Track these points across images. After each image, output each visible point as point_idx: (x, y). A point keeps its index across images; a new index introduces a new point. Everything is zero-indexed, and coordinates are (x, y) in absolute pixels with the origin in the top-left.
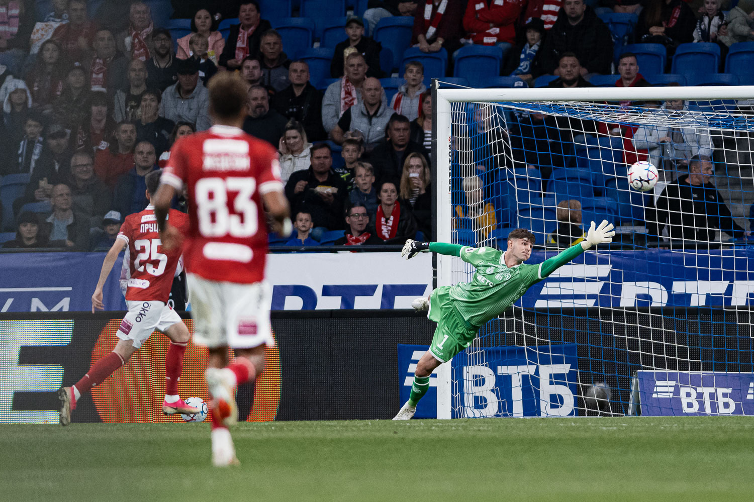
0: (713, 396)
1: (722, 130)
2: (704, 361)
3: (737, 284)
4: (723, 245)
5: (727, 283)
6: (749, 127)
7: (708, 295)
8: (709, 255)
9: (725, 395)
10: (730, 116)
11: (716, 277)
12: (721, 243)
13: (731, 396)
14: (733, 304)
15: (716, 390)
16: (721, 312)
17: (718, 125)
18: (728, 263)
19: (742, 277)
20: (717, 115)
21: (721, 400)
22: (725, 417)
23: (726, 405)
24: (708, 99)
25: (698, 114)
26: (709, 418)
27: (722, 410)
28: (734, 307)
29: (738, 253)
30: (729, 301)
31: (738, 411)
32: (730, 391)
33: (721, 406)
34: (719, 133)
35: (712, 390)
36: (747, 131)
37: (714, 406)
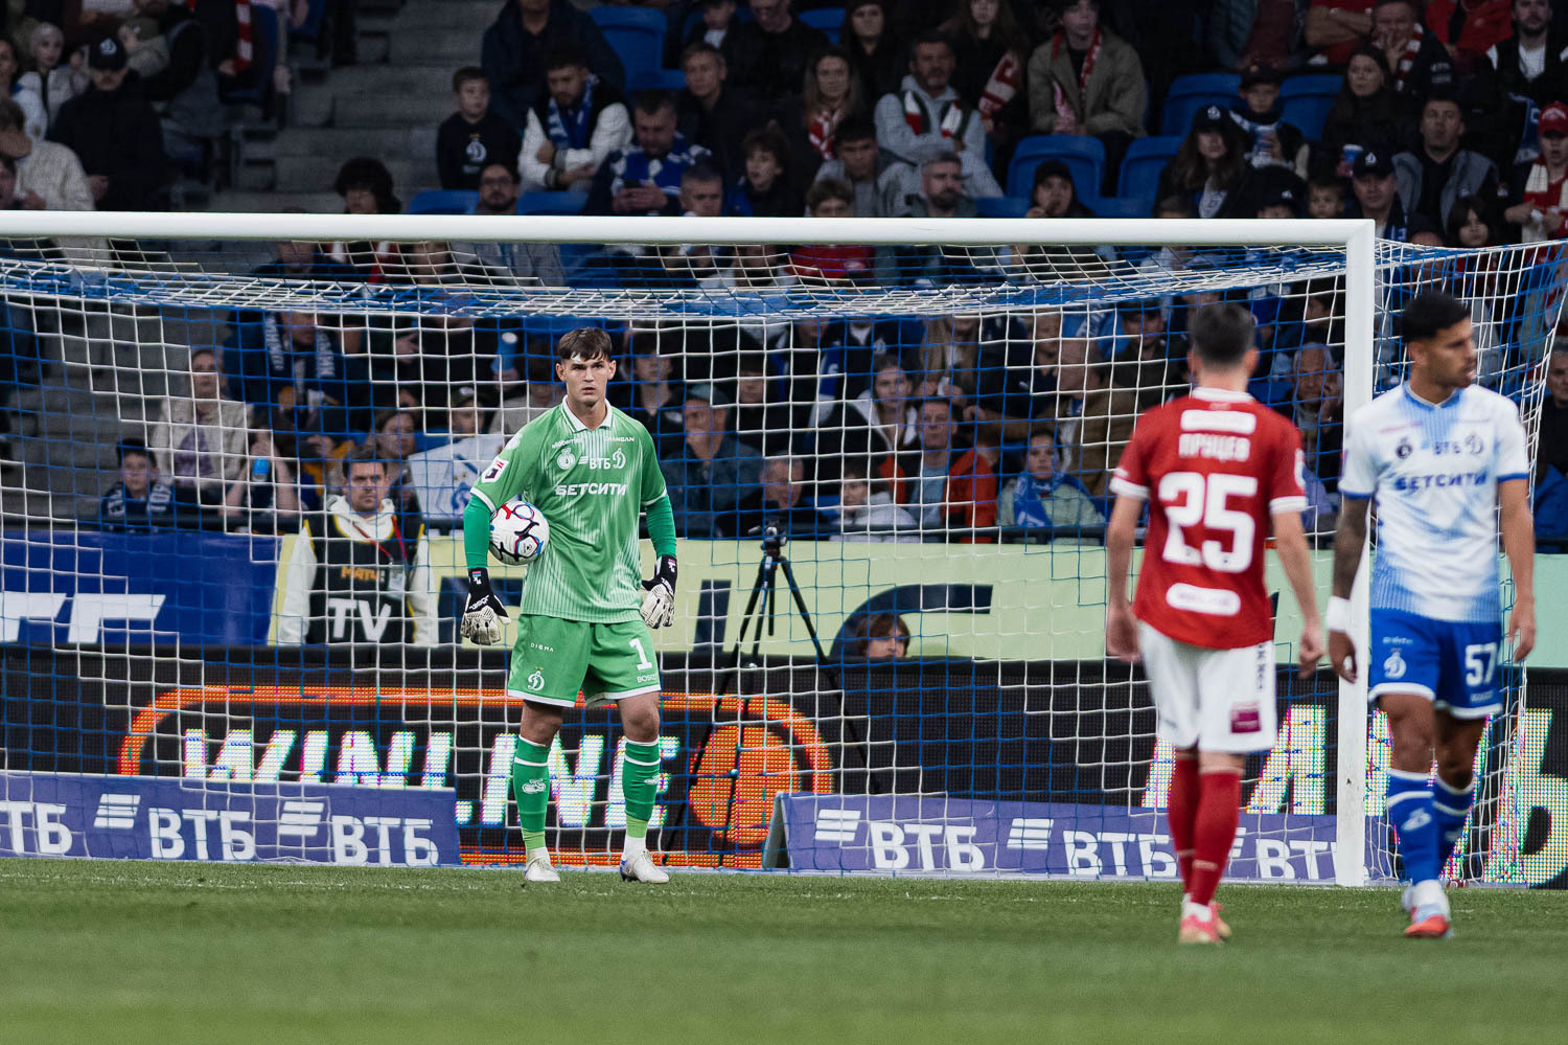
0: (28, 819)
1: (57, 297)
2: (13, 750)
3: (81, 601)
4: (55, 524)
5: (61, 598)
6: (112, 293)
7: (23, 623)
8: (27, 541)
9: (52, 818)
10: (74, 270)
11: (40, 585)
12: (51, 518)
13: (64, 820)
14: (72, 638)
15: (35, 809)
16: (46, 655)
17: (51, 288)
18: (64, 560)
19: (90, 587)
20: (50, 269)
21: (44, 828)
22: (50, 862)
23: (54, 838)
24: (33, 236)
25: (13, 265)
26: (19, 862)
27: (45, 847)
28: (73, 647)
29: (83, 541)
30: (63, 634)
31: (76, 849)
32: (61, 810)
33: (44, 839)
34: (52, 303)
35: (27, 807)
36: (107, 300)
37: (30, 839)
